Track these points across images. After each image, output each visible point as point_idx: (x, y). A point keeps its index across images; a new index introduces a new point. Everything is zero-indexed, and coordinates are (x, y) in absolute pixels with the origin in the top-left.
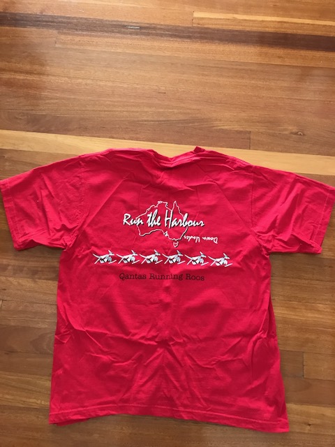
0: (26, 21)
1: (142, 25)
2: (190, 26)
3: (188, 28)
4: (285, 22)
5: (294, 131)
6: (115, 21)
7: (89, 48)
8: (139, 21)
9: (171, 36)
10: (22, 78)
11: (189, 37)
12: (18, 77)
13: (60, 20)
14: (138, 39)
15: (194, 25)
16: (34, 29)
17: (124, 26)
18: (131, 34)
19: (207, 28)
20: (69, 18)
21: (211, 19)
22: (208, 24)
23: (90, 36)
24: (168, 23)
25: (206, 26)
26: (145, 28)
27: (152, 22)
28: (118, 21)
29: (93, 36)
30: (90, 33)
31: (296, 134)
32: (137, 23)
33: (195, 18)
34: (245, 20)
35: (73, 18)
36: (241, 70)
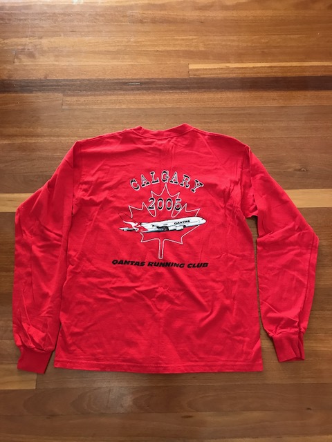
0: (31, 86)
1: (142, 80)
2: (187, 77)
3: (186, 79)
4: (275, 67)
5: (297, 168)
6: (116, 79)
7: (95, 107)
8: (138, 77)
9: (171, 88)
10: (33, 141)
11: (188, 88)
12: (30, 141)
13: (64, 83)
14: (139, 94)
15: (191, 77)
16: (39, 94)
17: (126, 83)
18: (132, 90)
19: (203, 78)
20: (72, 80)
21: (206, 69)
22: (204, 74)
23: (94, 95)
24: (166, 76)
25: (202, 76)
26: (145, 83)
27: (151, 77)
28: (119, 79)
29: (97, 95)
30: (93, 93)
31: (300, 170)
32: (138, 79)
33: (191, 70)
34: (237, 68)
35: (76, 80)
36: (240, 114)
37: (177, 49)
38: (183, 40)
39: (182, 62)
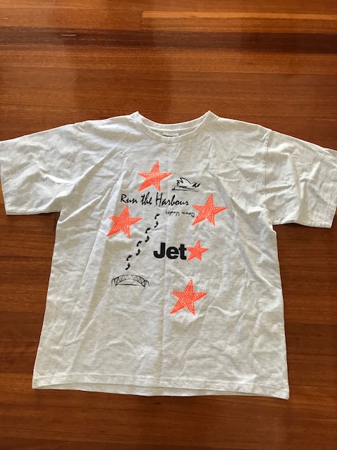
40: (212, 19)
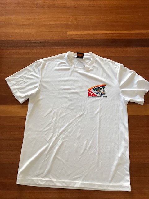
2: (66, 39)
4: (114, 33)
6: (27, 40)
7: (15, 56)
8: (39, 39)
9: (57, 46)
11: (66, 46)
14: (39, 49)
15: (68, 39)
18: (36, 46)
21: (76, 35)
22: (75, 38)
24: (55, 38)
26: (43, 43)
27: (46, 39)
30: (14, 48)
33: (69, 35)
34: (94, 34)
37: (61, 23)
38: (65, 17)
39: (64, 31)
40: (96, 34)
